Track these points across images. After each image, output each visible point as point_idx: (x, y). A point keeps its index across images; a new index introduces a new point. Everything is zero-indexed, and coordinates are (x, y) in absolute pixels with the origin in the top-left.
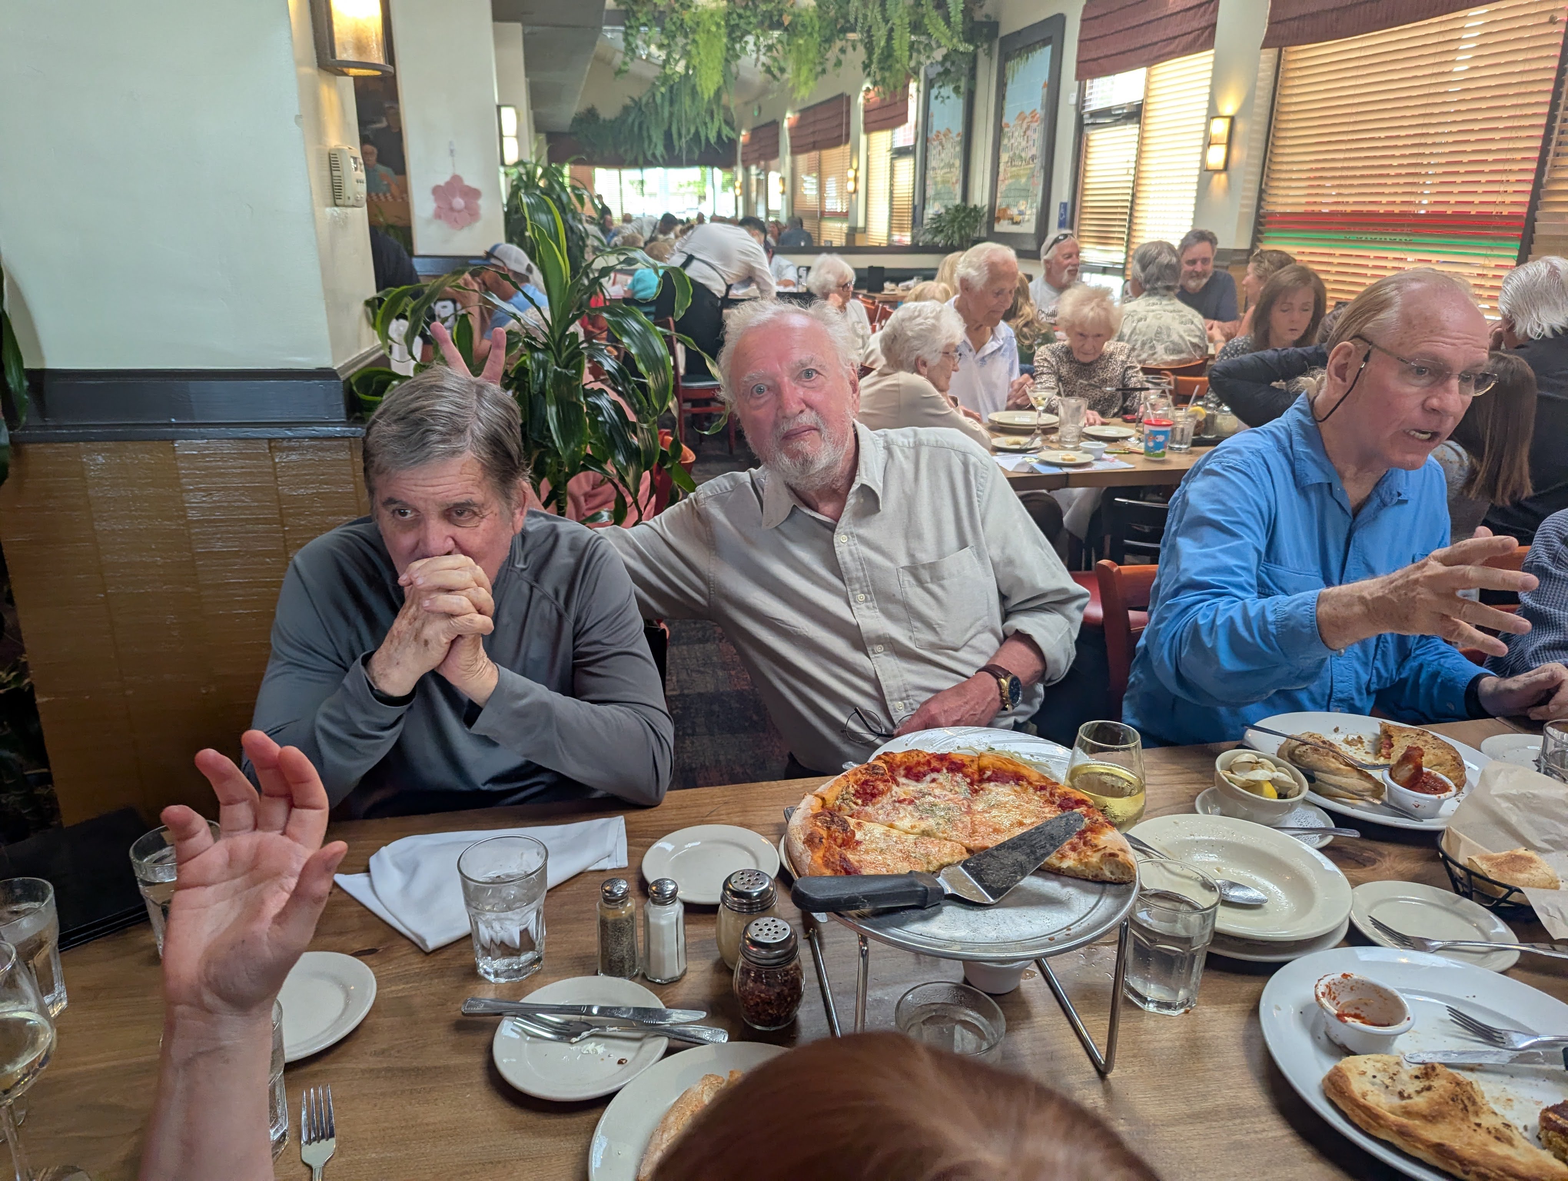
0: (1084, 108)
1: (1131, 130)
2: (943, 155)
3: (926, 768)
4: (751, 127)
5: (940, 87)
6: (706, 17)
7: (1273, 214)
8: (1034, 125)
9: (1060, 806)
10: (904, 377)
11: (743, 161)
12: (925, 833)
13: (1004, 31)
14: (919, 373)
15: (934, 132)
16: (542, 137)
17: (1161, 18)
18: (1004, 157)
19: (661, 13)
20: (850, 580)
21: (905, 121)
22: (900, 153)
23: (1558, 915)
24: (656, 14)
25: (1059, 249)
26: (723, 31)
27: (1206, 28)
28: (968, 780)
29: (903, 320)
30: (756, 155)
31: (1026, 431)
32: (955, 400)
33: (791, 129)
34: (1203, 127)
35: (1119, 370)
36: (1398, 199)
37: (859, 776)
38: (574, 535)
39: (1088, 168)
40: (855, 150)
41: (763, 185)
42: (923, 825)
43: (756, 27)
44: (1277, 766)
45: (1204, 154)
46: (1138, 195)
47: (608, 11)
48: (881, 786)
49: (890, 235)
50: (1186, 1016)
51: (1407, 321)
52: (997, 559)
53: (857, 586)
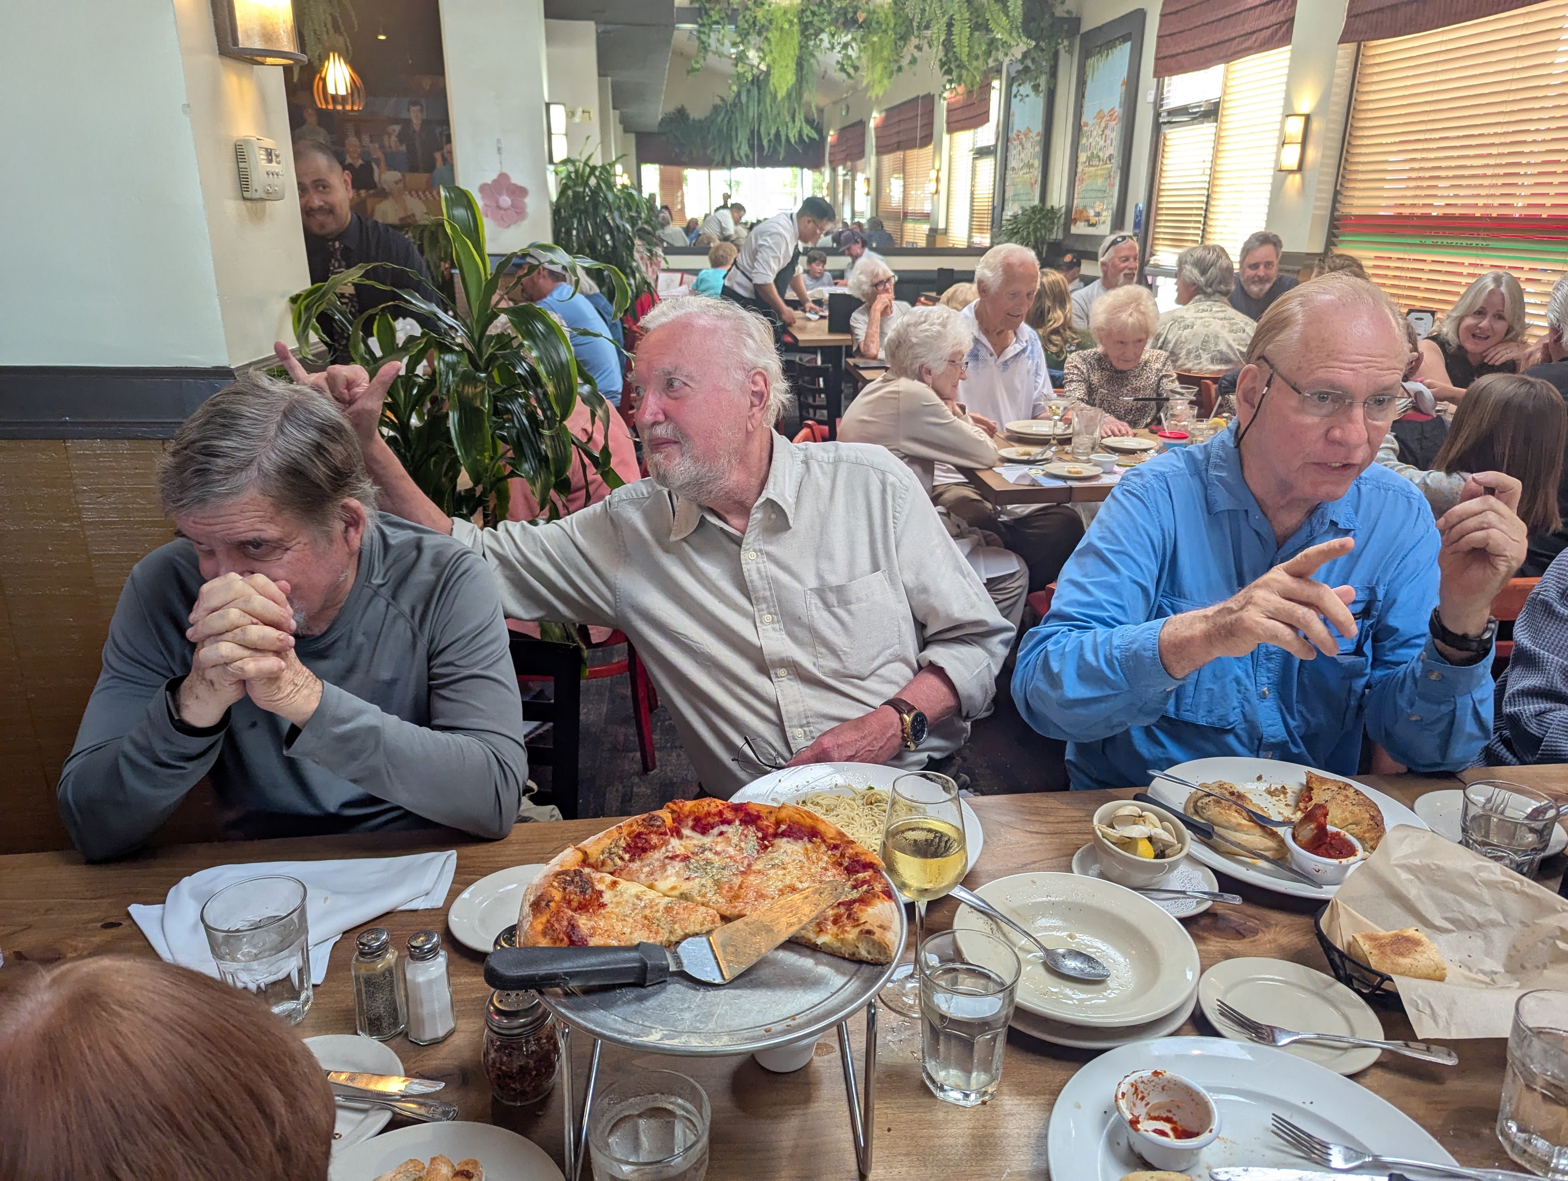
0: (1161, 106)
1: (1208, 128)
2: (1022, 156)
3: (717, 819)
4: (839, 127)
5: (1020, 85)
6: (779, 14)
7: (1347, 217)
8: (1112, 124)
9: (846, 869)
10: (905, 384)
11: (831, 162)
12: (684, 896)
13: (1085, 27)
14: (921, 380)
15: (1015, 131)
16: (632, 137)
17: (1240, 13)
18: (1082, 157)
19: (734, 10)
20: (757, 599)
21: (987, 120)
22: (981, 152)
23: (1428, 1011)
24: (729, 12)
25: (1116, 251)
26: (796, 28)
27: (1284, 22)
28: (760, 835)
29: (908, 325)
30: (843, 155)
31: (1041, 441)
32: (963, 408)
33: (876, 128)
34: (1278, 126)
35: (1154, 379)
36: (1496, 202)
37: (635, 827)
38: (438, 549)
39: (1164, 168)
40: (938, 149)
41: (851, 186)
42: (685, 887)
43: (830, 25)
44: (1161, 821)
45: (1278, 154)
46: (1214, 196)
47: (679, 9)
48: (654, 839)
49: (970, 237)
50: (982, 1108)
51: (1305, 342)
52: (910, 585)
53: (764, 606)
